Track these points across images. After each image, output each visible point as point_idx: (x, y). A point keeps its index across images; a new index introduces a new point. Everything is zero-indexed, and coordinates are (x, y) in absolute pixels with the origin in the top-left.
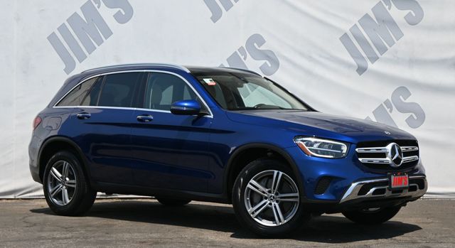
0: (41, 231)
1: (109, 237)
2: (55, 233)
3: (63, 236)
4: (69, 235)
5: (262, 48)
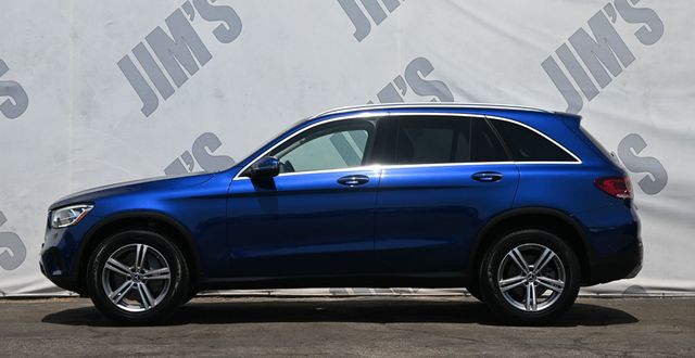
0: (117, 343)
1: (215, 353)
2: (138, 347)
3: (150, 351)
4: (157, 350)
5: (429, 78)
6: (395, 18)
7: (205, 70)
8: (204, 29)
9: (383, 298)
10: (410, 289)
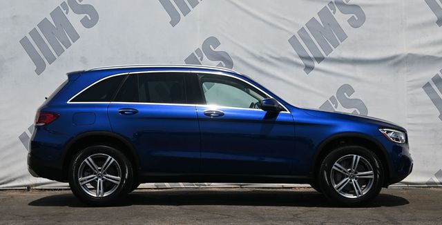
5: (217, 50)
6: (196, 12)
7: (75, 45)
8: (74, 19)
9: (189, 190)
10: (206, 184)
